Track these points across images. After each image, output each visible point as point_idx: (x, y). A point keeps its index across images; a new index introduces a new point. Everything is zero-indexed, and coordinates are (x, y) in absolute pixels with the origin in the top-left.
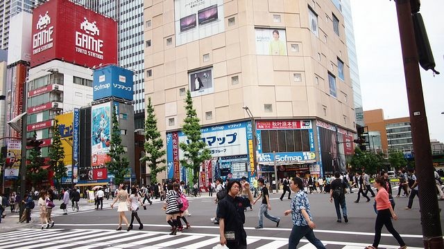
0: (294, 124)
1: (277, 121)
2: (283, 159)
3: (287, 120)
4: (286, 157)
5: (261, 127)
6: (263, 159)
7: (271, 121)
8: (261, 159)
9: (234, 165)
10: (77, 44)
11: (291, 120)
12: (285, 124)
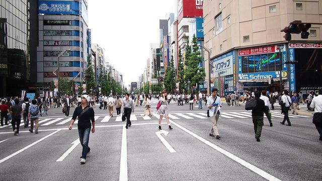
0: (269, 49)
1: (254, 48)
2: (256, 78)
3: (263, 47)
4: (258, 76)
5: (242, 54)
6: (243, 78)
7: (249, 48)
8: (241, 78)
9: (230, 82)
10: (197, 4)
11: (266, 46)
12: (261, 50)
